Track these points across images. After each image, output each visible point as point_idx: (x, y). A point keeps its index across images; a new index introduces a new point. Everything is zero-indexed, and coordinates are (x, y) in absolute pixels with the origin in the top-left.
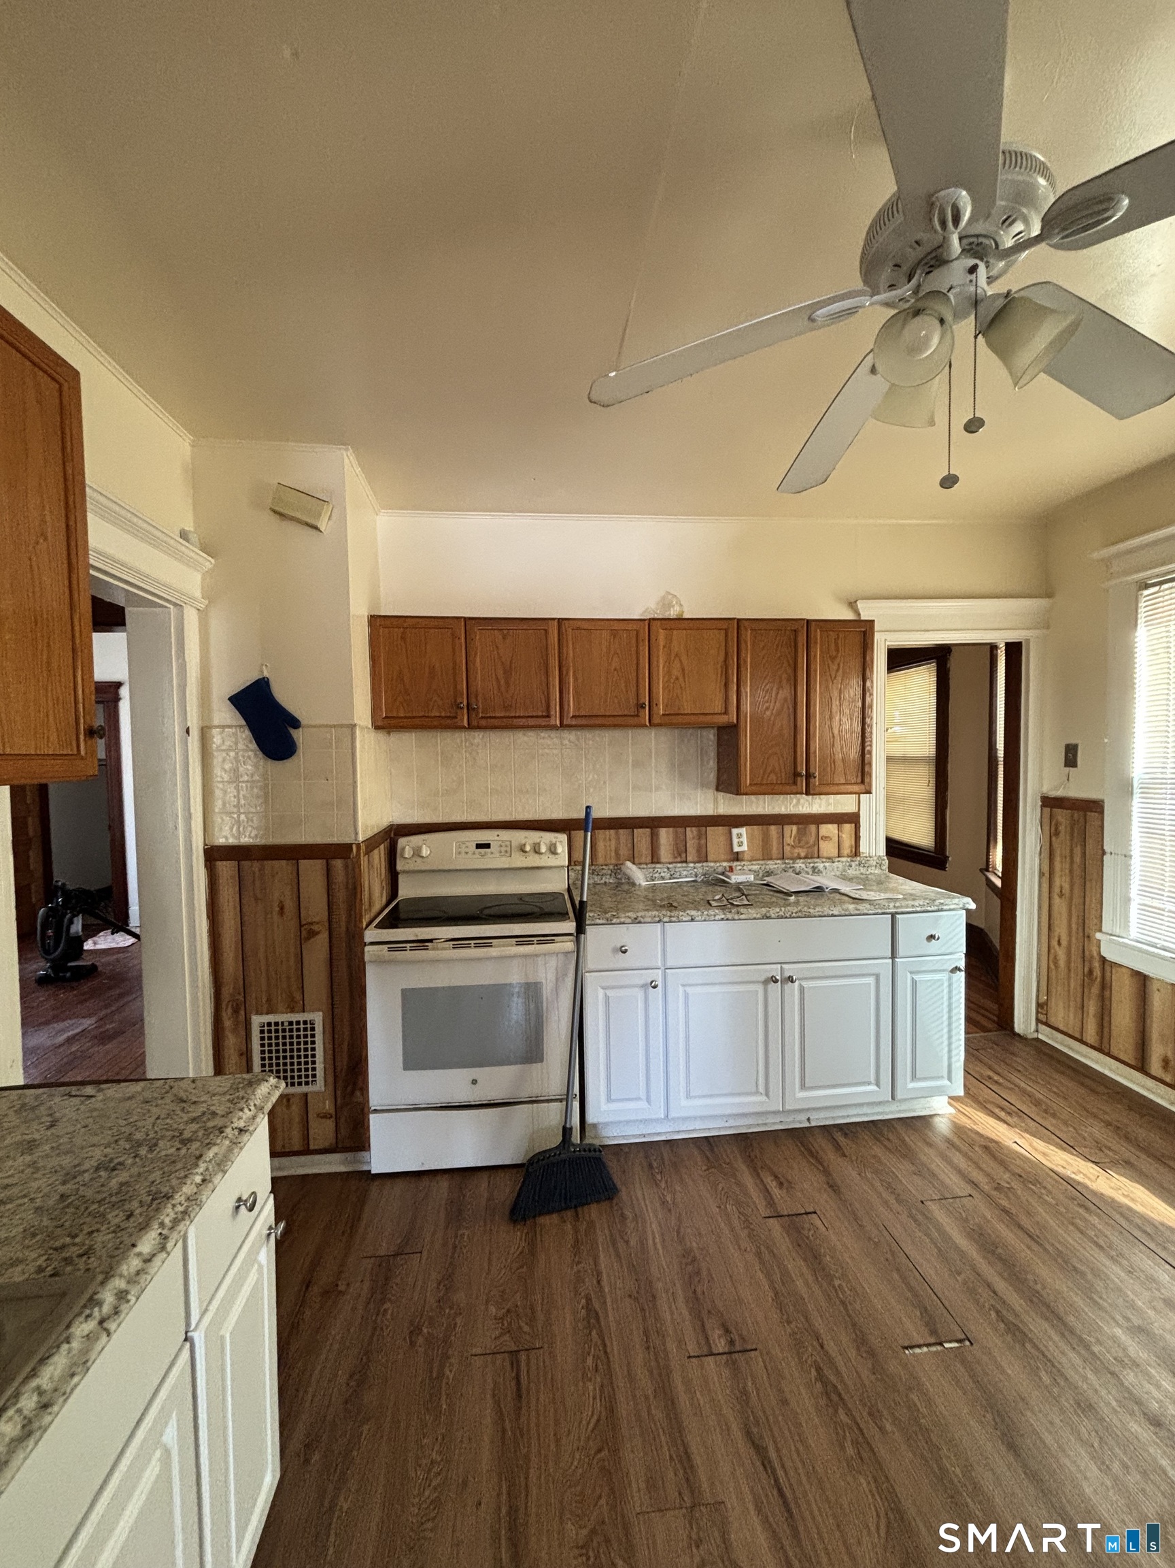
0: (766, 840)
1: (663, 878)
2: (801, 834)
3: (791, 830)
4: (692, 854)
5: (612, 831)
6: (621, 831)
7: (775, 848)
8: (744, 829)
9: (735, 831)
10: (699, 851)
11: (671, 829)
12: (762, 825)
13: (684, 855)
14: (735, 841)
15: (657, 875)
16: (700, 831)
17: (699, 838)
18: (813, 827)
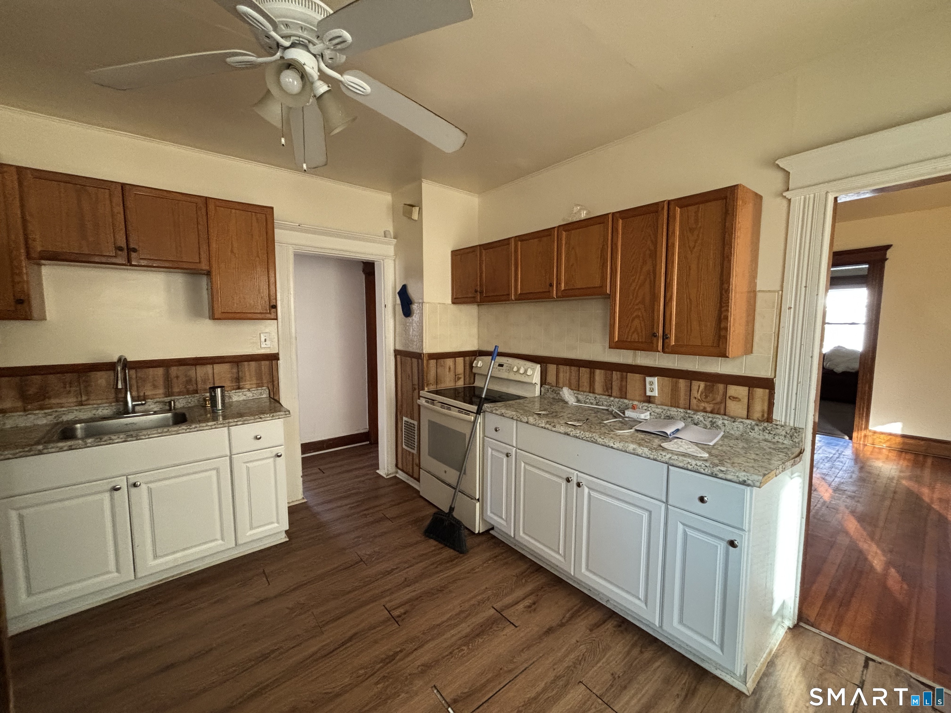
0: (675, 390)
1: (592, 404)
2: (709, 390)
3: (699, 386)
4: (615, 392)
5: (568, 367)
6: (573, 368)
7: (682, 399)
8: (656, 379)
9: (648, 379)
10: (621, 390)
11: (603, 371)
12: (673, 377)
13: (610, 391)
14: (648, 386)
15: (588, 401)
16: (622, 375)
17: (622, 381)
18: (721, 387)
